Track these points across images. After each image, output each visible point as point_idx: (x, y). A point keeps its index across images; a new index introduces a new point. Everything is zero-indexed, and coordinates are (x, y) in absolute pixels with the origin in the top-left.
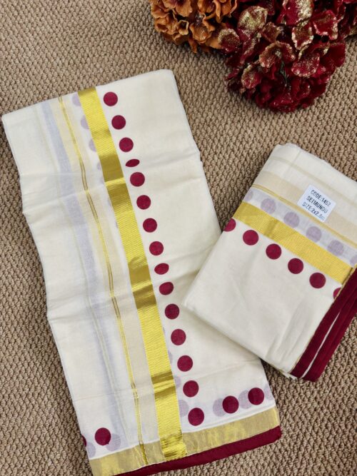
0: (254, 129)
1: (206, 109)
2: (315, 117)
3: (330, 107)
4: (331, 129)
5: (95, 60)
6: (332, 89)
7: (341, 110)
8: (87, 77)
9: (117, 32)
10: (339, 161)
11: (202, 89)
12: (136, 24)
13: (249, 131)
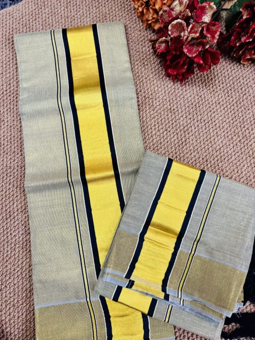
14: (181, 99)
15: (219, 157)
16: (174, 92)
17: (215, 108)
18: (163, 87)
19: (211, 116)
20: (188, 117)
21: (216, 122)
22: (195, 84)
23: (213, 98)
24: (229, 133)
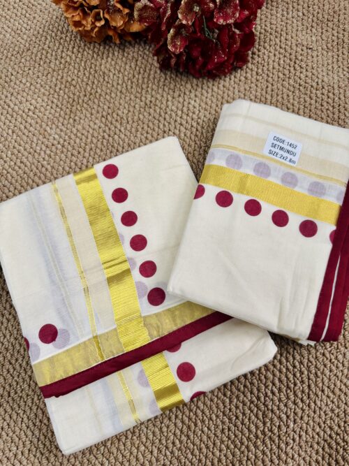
0: (197, 99)
1: (143, 93)
2: (254, 73)
3: (266, 60)
4: (273, 80)
5: (19, 76)
6: (262, 43)
7: (277, 60)
8: (15, 94)
9: (37, 46)
10: (292, 107)
11: (134, 76)
12: (53, 34)
13: (193, 102)
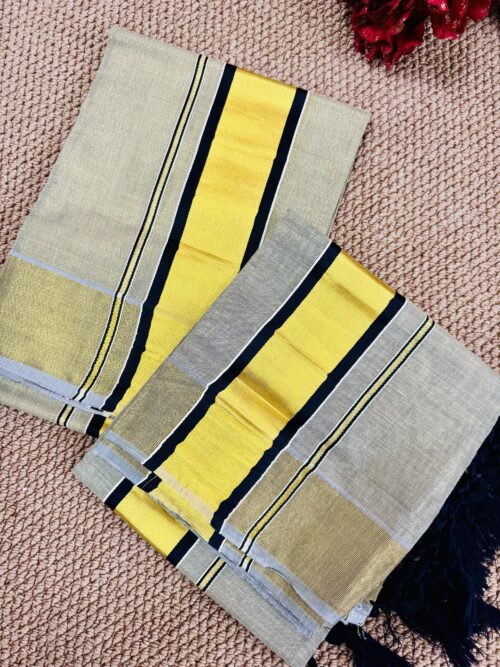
14: (383, 107)
15: (451, 250)
16: (369, 87)
17: (459, 138)
18: (344, 73)
19: (445, 154)
20: (395, 149)
21: (456, 170)
22: (420, 77)
23: (456, 112)
24: (483, 199)
